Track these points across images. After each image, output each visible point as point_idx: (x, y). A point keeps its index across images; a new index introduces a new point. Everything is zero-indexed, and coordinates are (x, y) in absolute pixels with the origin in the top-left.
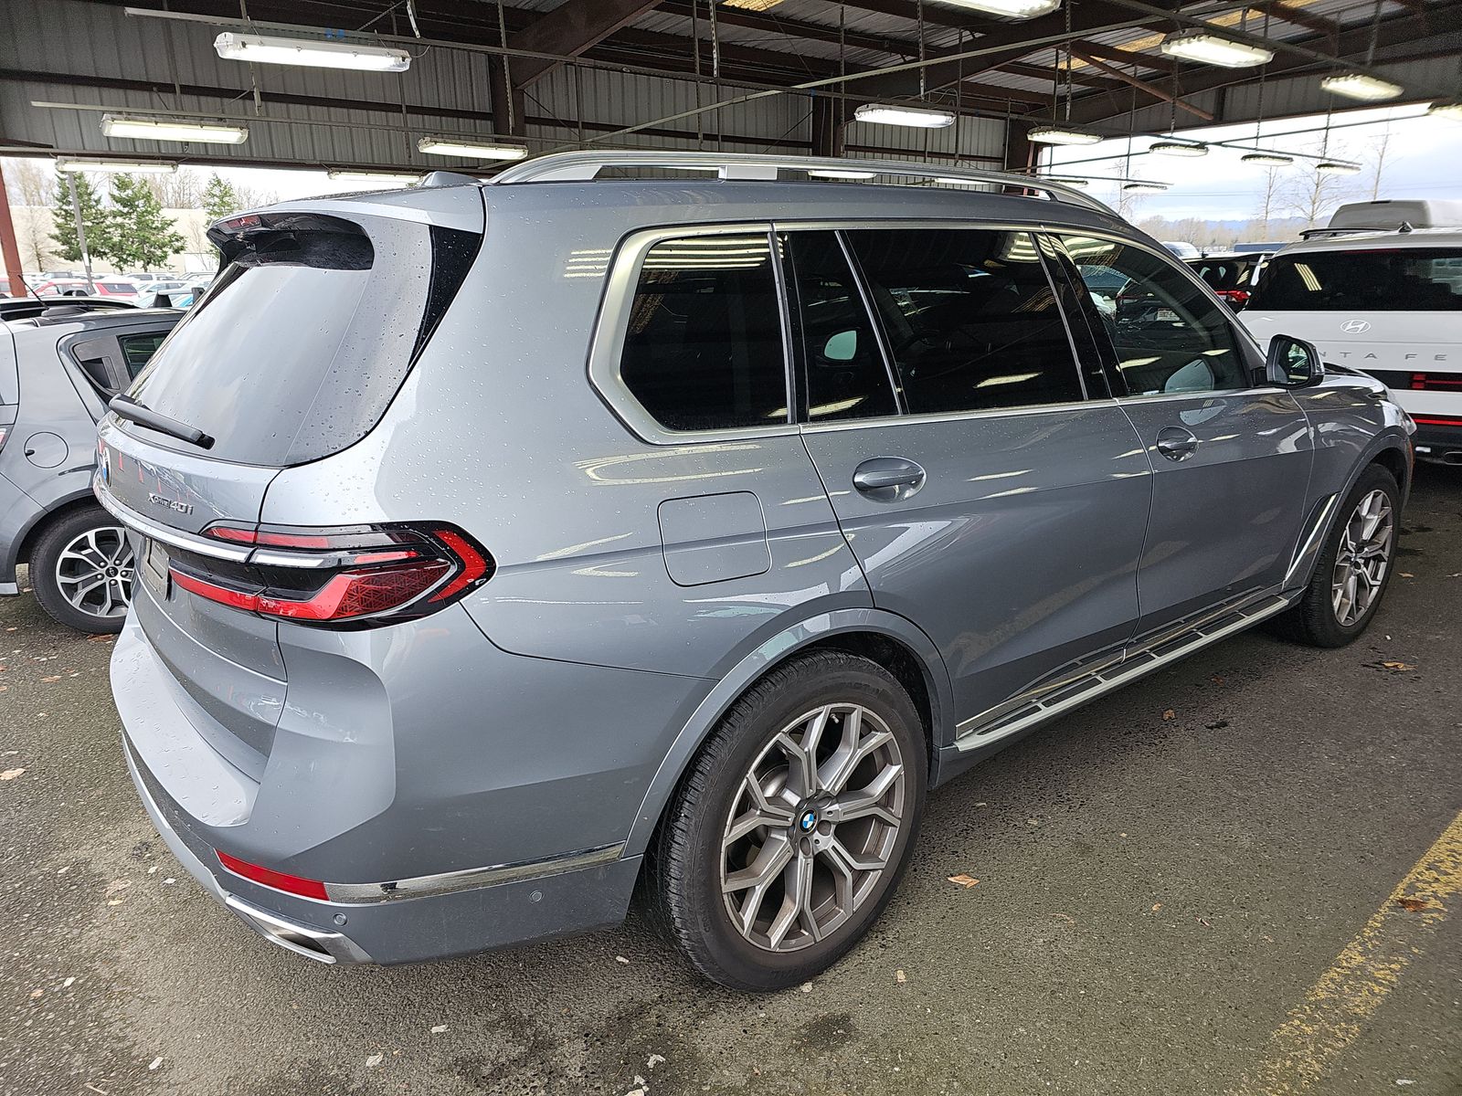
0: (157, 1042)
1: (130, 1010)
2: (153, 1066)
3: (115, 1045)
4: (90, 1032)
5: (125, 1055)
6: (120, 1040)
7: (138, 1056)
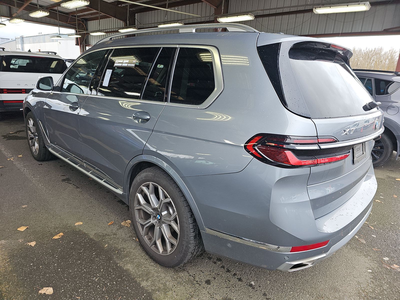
0: (365, 274)
1: (365, 286)
2: (371, 271)
3: (375, 282)
4: (378, 290)
5: (375, 278)
6: (373, 282)
7: (372, 275)
